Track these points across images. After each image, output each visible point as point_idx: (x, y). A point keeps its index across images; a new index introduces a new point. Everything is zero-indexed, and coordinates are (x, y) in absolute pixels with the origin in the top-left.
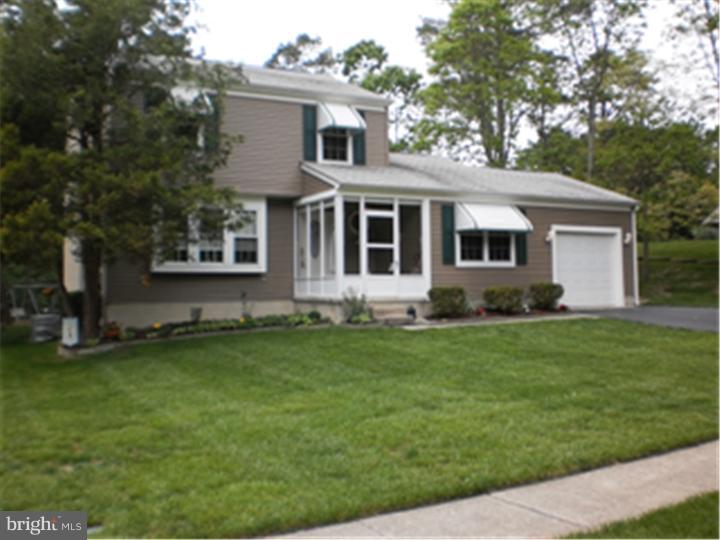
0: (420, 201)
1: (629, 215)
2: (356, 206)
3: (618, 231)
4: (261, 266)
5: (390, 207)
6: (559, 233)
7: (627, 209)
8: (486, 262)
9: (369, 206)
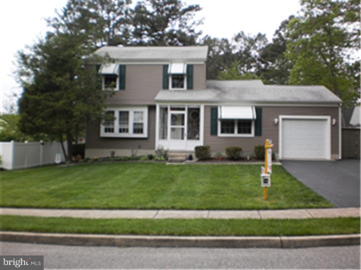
0: (199, 106)
1: (337, 108)
2: (166, 109)
3: (329, 118)
4: (145, 135)
5: (183, 109)
6: (283, 119)
7: (336, 106)
8: (236, 134)
9: (172, 109)
